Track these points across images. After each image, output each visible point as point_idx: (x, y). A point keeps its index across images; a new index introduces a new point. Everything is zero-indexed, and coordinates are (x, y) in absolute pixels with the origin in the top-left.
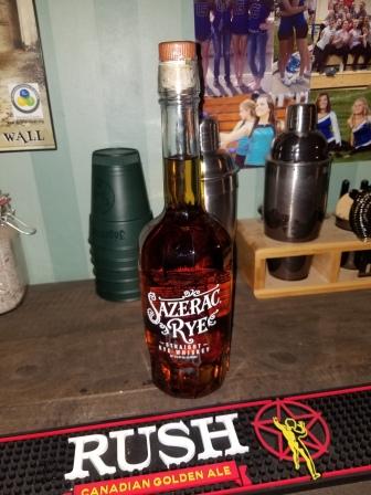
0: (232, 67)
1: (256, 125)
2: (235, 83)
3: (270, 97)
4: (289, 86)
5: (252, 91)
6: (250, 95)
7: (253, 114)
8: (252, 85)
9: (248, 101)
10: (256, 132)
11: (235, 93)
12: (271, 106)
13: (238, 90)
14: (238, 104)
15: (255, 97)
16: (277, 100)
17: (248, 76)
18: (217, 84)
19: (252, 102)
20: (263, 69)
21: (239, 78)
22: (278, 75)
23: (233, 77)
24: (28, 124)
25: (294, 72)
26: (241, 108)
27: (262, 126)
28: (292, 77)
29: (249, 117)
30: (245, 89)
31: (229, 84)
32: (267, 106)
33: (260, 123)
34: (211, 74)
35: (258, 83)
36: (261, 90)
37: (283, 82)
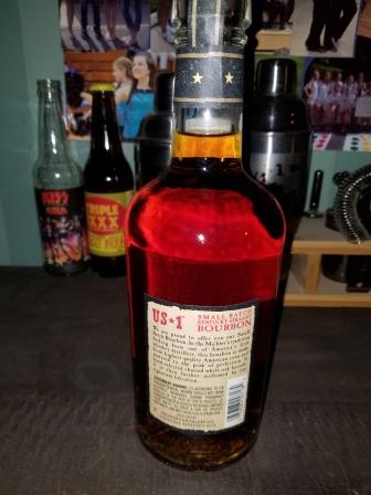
1: (134, 90)
2: (107, 36)
3: (149, 56)
5: (127, 47)
6: (125, 51)
7: (129, 75)
8: (127, 39)
9: (123, 59)
10: (135, 98)
11: (107, 47)
12: (152, 67)
13: (111, 44)
14: (111, 61)
15: (131, 55)
16: (159, 60)
17: (121, 27)
18: (86, 36)
19: (128, 60)
20: (139, 21)
21: (112, 31)
22: (159, 29)
23: (104, 28)
26: (115, 67)
27: (142, 91)
29: (125, 79)
30: (117, 42)
31: (100, 37)
32: (146, 66)
33: (139, 87)
34: (77, 24)
35: (134, 37)
36: (135, 45)
37: (165, 39)
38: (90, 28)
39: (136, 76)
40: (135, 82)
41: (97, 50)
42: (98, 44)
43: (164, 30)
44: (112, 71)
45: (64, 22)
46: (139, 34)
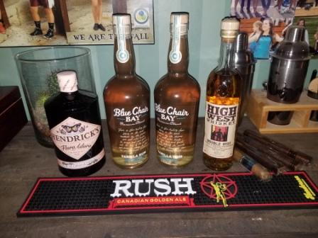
0: (252, 2)
1: (261, 36)
2: (252, 11)
3: (271, 20)
4: (282, 14)
6: (260, 18)
7: (260, 29)
8: (261, 13)
9: (259, 22)
10: (261, 39)
11: (252, 17)
12: (272, 25)
13: (254, 15)
15: (262, 19)
16: (275, 21)
17: (260, 7)
18: (242, 12)
19: (261, 22)
20: (269, 4)
21: (255, 9)
22: (277, 8)
23: (251, 8)
24: (141, 30)
25: (286, 6)
26: (254, 25)
27: (265, 36)
28: (284, 9)
29: (258, 31)
30: (257, 14)
31: (249, 11)
32: (268, 25)
33: (264, 34)
34: (239, 6)
35: (266, 12)
36: (266, 15)
37: (279, 12)
38: (245, 8)
39: (264, 29)
40: (263, 32)
41: (247, 18)
42: (247, 15)
43: (279, 8)
44: (252, 27)
45: (233, 5)
46: (268, 11)
